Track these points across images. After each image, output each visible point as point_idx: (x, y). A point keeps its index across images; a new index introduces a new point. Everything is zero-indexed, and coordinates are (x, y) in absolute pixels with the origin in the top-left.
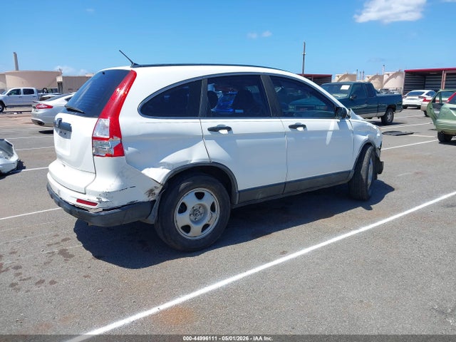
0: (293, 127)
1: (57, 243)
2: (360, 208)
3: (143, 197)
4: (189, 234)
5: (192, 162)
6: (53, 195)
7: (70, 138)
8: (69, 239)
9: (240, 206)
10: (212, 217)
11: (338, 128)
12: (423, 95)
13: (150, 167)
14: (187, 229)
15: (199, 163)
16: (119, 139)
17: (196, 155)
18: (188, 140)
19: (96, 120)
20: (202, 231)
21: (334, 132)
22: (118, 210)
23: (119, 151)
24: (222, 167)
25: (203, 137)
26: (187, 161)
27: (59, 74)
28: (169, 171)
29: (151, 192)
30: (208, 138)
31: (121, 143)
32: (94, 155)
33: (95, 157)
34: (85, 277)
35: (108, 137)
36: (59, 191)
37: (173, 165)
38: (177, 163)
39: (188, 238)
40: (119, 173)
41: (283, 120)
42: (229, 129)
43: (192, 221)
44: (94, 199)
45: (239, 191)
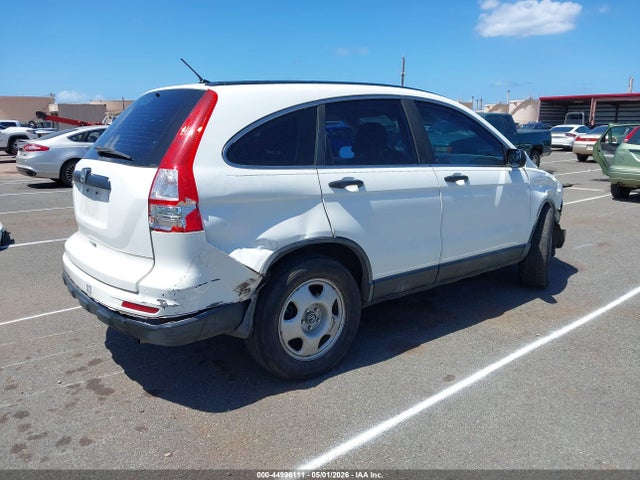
0: (451, 179)
1: (81, 369)
2: (538, 301)
3: (233, 297)
4: (301, 353)
5: (306, 237)
6: (75, 292)
7: (107, 200)
8: (99, 361)
9: (374, 303)
10: (334, 323)
11: (510, 181)
12: (572, 132)
13: (241, 248)
14: (297, 343)
15: (316, 239)
16: (194, 203)
17: (312, 225)
18: (299, 203)
19: (155, 170)
20: (320, 346)
21: (506, 186)
22: (193, 319)
23: (194, 222)
24: (350, 244)
25: (322, 198)
26: (299, 236)
27: (51, 101)
28: (271, 252)
29: (244, 287)
30: (329, 198)
31: (197, 209)
32: (151, 229)
33: (153, 232)
34: (139, 429)
35: (177, 199)
36: (89, 287)
37: (277, 242)
38: (283, 240)
39: (299, 358)
40: (195, 258)
41: (436, 168)
42: (360, 183)
43: (304, 331)
44: (153, 302)
45: (374, 282)
